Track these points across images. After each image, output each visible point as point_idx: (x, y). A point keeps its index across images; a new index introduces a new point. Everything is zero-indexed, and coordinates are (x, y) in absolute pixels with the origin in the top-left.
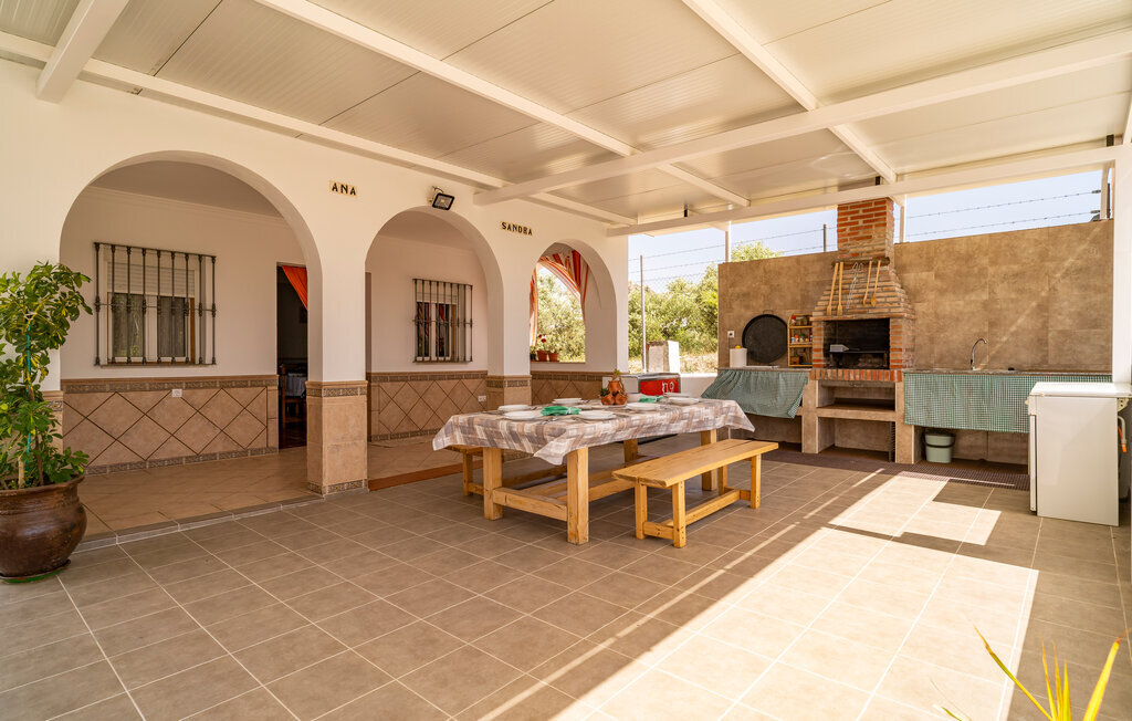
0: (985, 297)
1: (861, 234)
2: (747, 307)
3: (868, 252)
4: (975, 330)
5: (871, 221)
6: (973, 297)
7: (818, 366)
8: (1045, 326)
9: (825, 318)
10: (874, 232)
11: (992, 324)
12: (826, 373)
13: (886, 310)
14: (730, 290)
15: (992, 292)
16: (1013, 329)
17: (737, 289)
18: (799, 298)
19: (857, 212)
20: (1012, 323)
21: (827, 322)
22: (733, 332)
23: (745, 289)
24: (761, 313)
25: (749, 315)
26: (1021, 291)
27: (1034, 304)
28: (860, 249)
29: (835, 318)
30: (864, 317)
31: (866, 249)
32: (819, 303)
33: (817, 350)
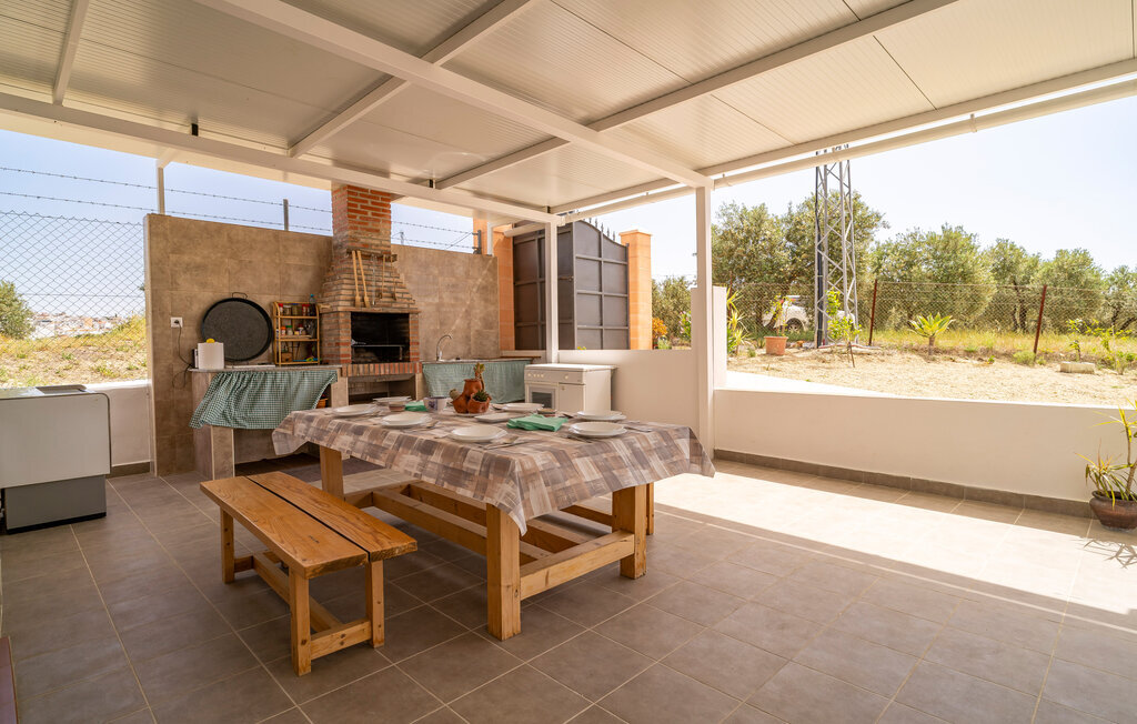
0: (437, 300)
1: (370, 226)
2: (204, 285)
3: (377, 246)
4: (432, 328)
5: (378, 215)
6: (430, 300)
7: (346, 362)
8: (469, 327)
9: (354, 309)
10: (381, 226)
11: (442, 324)
12: (358, 369)
13: (406, 306)
14: (173, 258)
15: (441, 298)
16: (453, 328)
17: (186, 258)
18: (277, 281)
19: (366, 202)
20: (453, 323)
21: (353, 314)
22: (180, 319)
23: (198, 259)
24: (227, 296)
25: (207, 297)
26: (456, 299)
27: (464, 310)
28: (370, 241)
29: (364, 310)
30: (390, 311)
31: (377, 242)
32: (343, 292)
33: (346, 344)
